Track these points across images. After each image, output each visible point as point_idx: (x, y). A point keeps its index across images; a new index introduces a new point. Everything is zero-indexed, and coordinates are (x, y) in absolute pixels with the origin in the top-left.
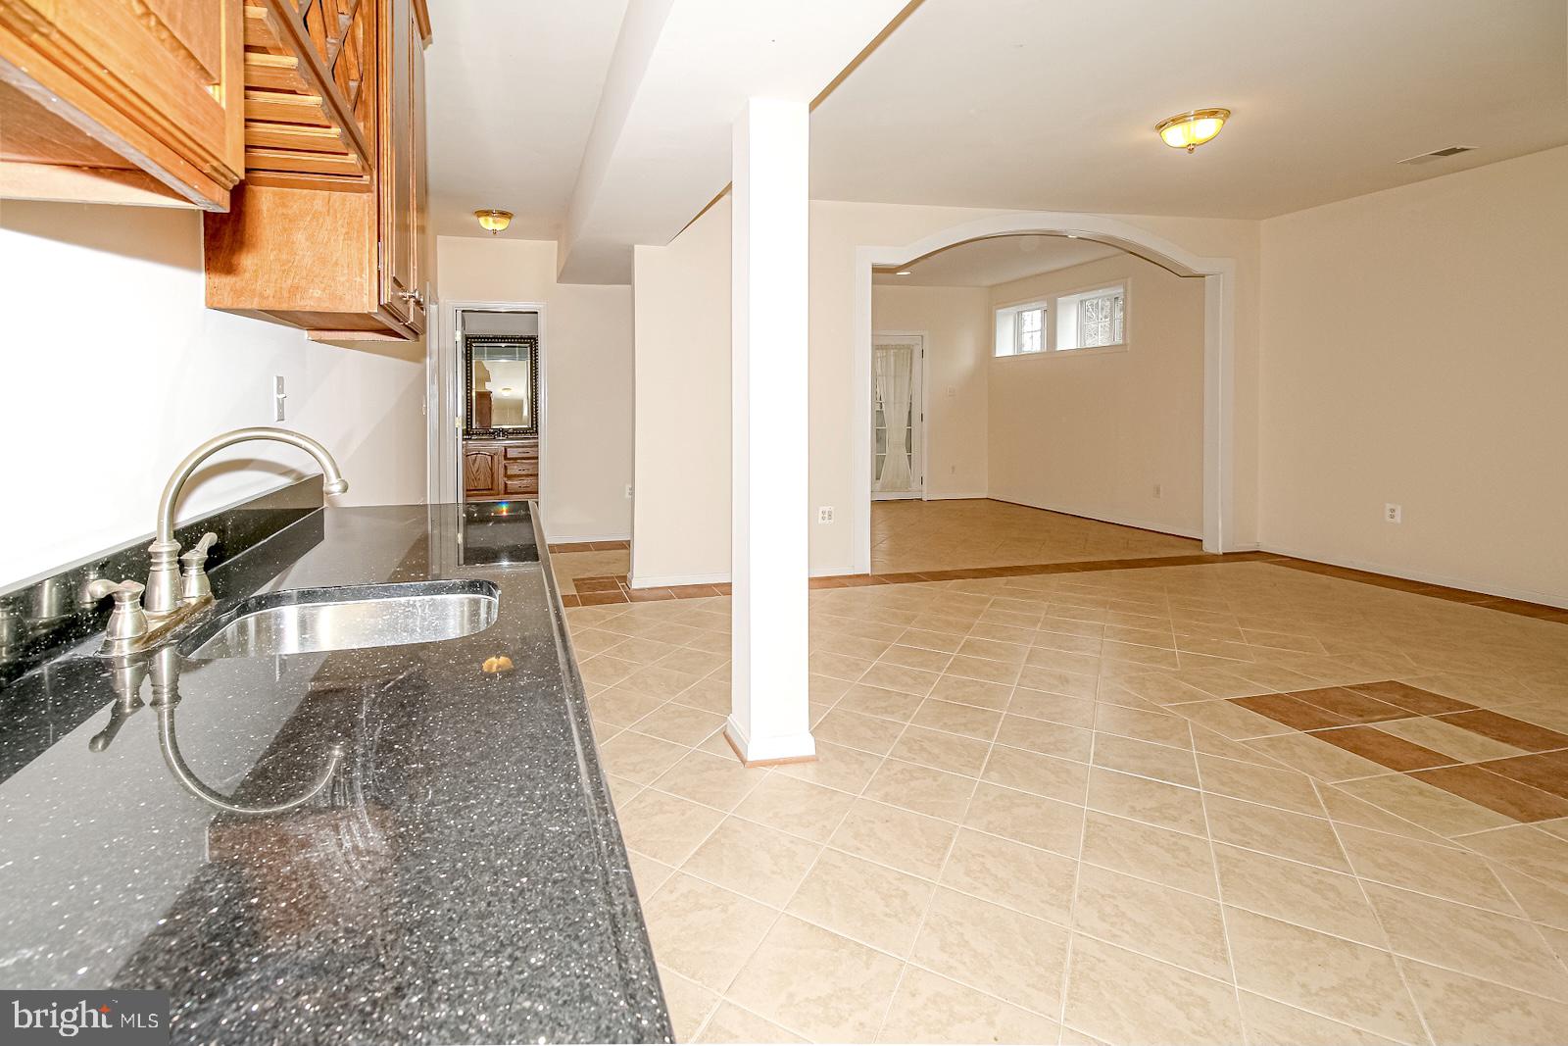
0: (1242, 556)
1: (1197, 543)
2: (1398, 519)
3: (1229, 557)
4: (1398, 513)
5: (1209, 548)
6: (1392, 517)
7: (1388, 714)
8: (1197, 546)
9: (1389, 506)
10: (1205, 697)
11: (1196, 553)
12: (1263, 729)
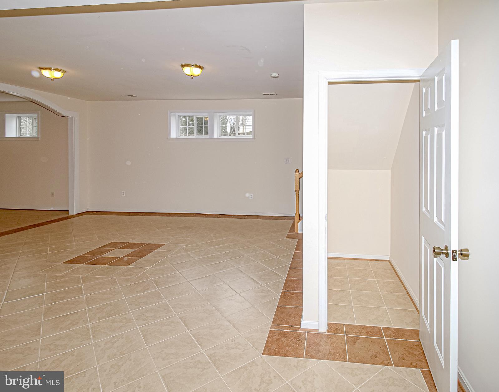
0: (82, 214)
1: (67, 212)
2: (125, 195)
3: (78, 215)
4: (124, 194)
5: (71, 213)
6: (123, 195)
7: (107, 251)
8: (67, 213)
9: (123, 192)
10: (55, 265)
11: (66, 216)
12: (71, 268)
